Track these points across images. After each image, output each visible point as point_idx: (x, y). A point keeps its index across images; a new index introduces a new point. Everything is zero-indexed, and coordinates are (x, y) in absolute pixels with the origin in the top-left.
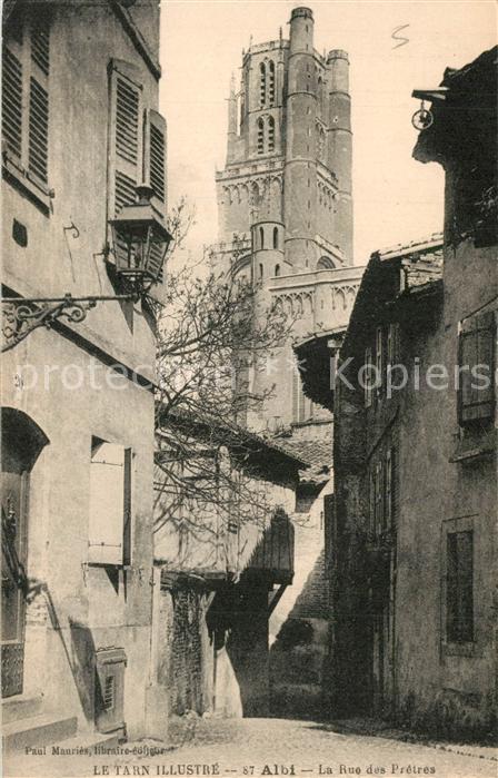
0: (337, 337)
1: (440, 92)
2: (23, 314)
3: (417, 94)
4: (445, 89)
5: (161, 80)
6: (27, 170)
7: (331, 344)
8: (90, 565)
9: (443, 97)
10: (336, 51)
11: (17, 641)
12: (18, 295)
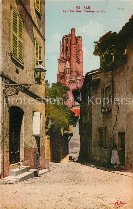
0: (80, 90)
1: (99, 42)
2: (17, 87)
3: (95, 42)
4: (100, 41)
5: (45, 41)
6: (18, 59)
7: (79, 91)
8: (33, 136)
9: (100, 43)
10: (79, 36)
11: (19, 152)
12: (17, 84)
